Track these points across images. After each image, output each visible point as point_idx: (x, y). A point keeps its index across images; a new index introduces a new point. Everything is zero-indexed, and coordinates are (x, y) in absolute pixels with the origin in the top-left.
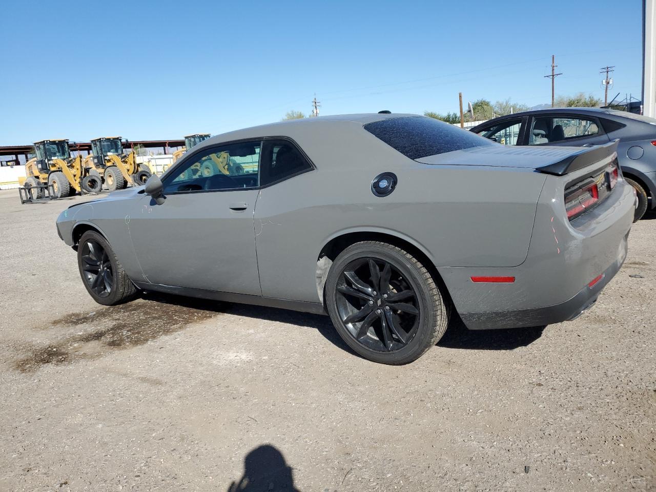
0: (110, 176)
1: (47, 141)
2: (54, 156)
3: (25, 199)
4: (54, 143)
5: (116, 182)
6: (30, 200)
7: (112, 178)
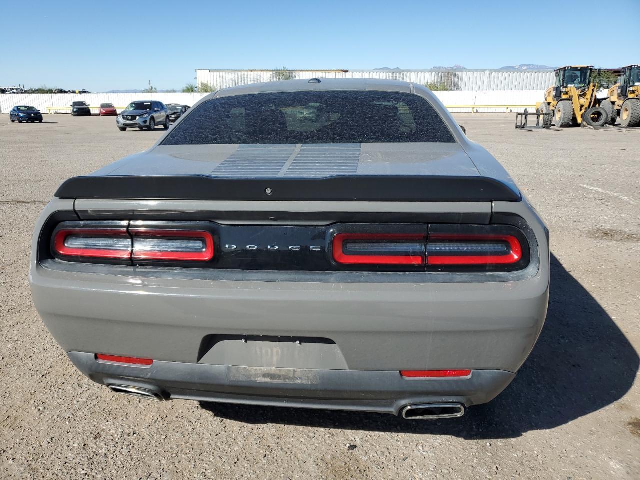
0: (627, 110)
1: (568, 67)
2: (571, 84)
3: (519, 124)
4: (576, 69)
5: (630, 118)
6: (522, 127)
7: (628, 112)
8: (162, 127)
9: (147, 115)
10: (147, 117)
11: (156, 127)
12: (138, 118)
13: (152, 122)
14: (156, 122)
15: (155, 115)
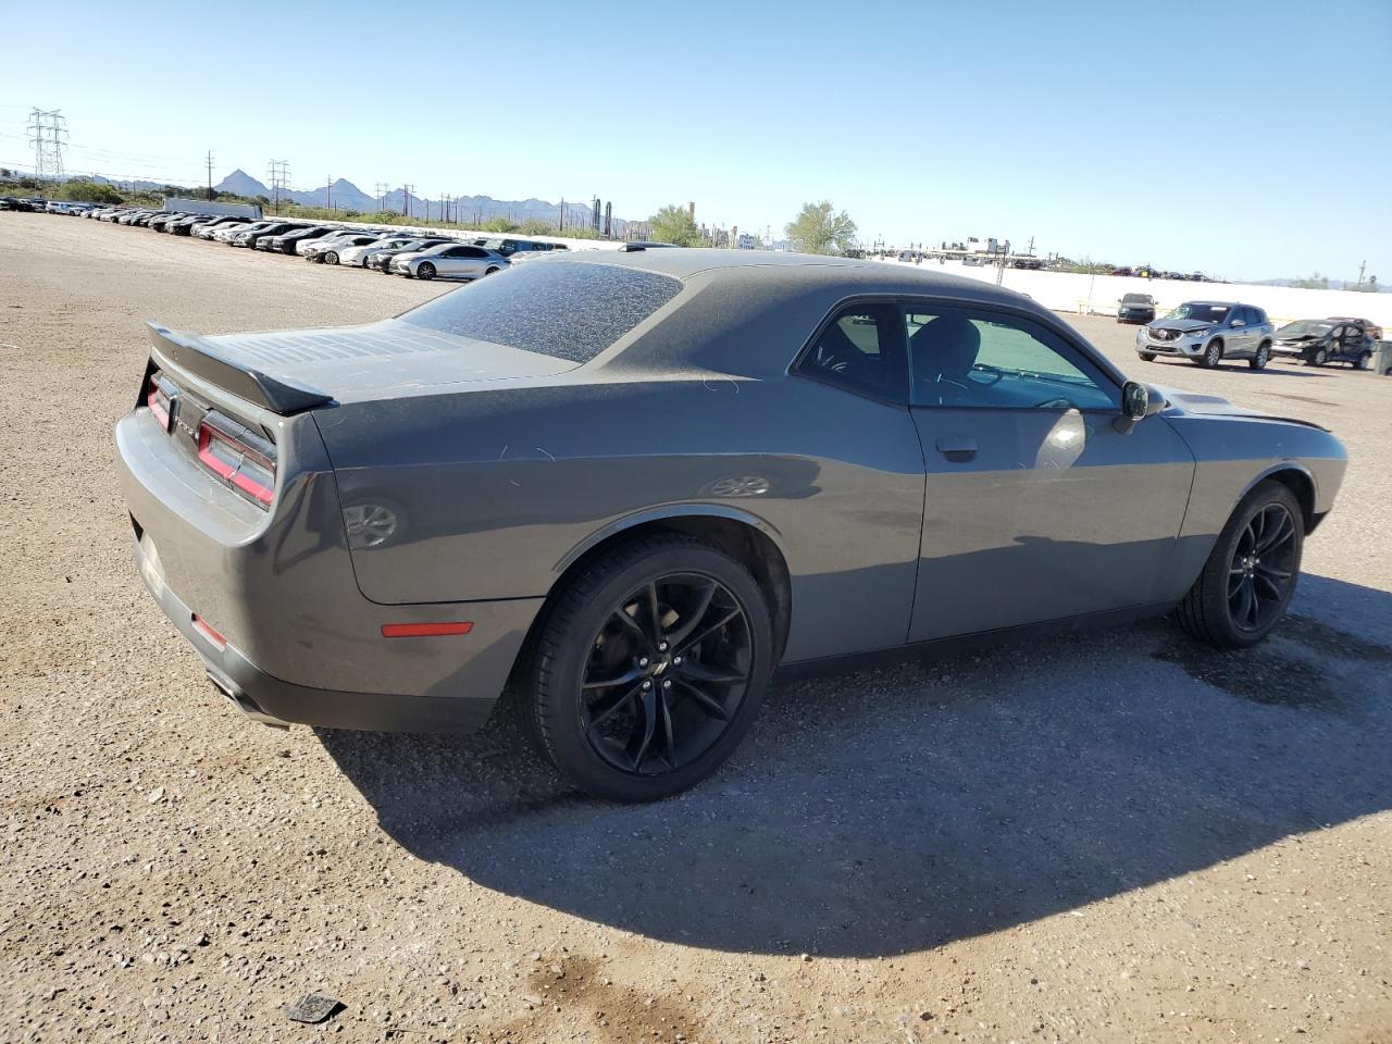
8: (1246, 363)
9: (1205, 333)
10: (1202, 337)
11: (1221, 362)
12: (1183, 335)
13: (1215, 350)
14: (1226, 352)
15: (1226, 335)
